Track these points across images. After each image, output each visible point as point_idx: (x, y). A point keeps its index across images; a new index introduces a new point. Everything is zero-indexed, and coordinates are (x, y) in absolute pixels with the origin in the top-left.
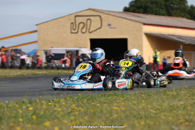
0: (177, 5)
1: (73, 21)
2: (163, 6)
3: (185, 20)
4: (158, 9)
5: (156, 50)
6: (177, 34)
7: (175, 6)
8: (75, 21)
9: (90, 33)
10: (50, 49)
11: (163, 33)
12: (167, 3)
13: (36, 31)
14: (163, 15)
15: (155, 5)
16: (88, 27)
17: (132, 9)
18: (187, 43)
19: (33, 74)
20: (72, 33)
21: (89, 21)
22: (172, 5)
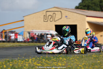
1: (45, 14)
2: (99, 5)
4: (95, 7)
8: (46, 14)
9: (55, 21)
10: (32, 31)
11: (98, 21)
12: (101, 4)
13: (23, 20)
14: (99, 11)
15: (93, 5)
16: (54, 18)
17: (80, 7)
19: (19, 46)
20: (44, 21)
21: (54, 14)
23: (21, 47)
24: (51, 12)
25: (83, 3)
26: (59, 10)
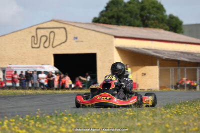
0: (154, 15)
2: (138, 16)
3: (162, 31)
4: (132, 19)
6: (153, 48)
7: (152, 16)
9: (53, 47)
10: (9, 66)
11: (137, 47)
12: (143, 13)
14: (138, 26)
15: (128, 15)
18: (164, 58)
20: (33, 48)
22: (148, 15)
24: (45, 30)
25: (109, 11)
26: (62, 25)
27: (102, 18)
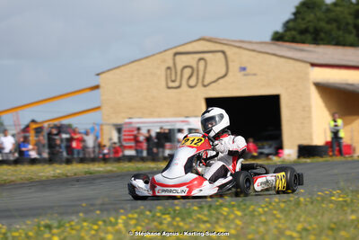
1: (171, 64)
2: (351, 28)
4: (341, 33)
5: (337, 116)
9: (205, 86)
10: (127, 120)
11: (350, 81)
13: (97, 87)
14: (352, 45)
15: (334, 26)
16: (201, 74)
17: (288, 35)
19: (86, 173)
20: (169, 88)
23: (91, 179)
24: (189, 56)
25: (300, 20)
26: (218, 47)
27: (288, 33)
